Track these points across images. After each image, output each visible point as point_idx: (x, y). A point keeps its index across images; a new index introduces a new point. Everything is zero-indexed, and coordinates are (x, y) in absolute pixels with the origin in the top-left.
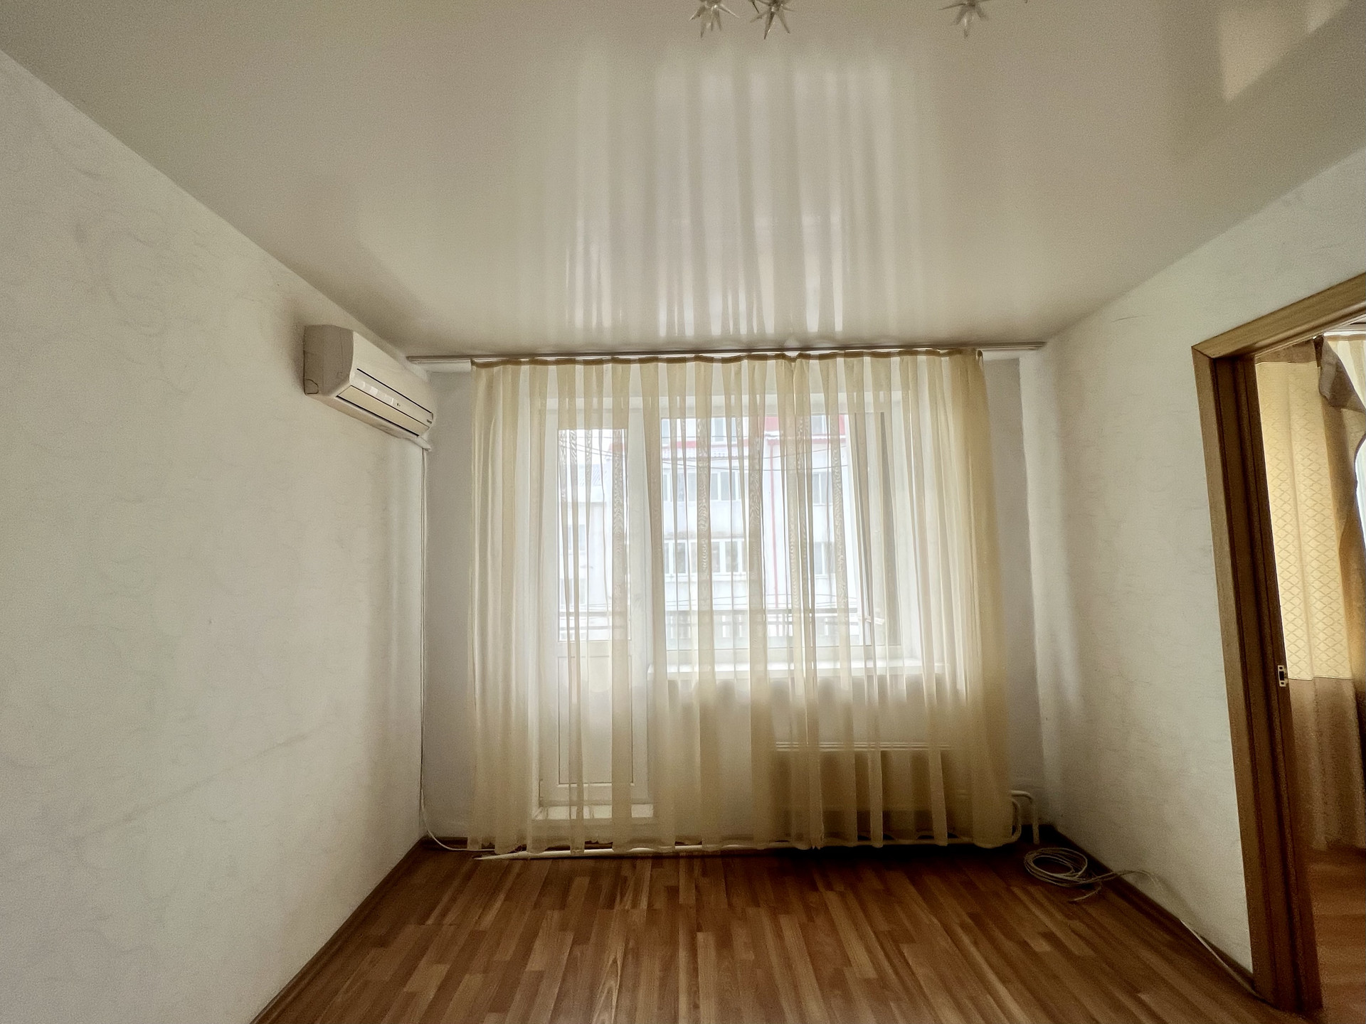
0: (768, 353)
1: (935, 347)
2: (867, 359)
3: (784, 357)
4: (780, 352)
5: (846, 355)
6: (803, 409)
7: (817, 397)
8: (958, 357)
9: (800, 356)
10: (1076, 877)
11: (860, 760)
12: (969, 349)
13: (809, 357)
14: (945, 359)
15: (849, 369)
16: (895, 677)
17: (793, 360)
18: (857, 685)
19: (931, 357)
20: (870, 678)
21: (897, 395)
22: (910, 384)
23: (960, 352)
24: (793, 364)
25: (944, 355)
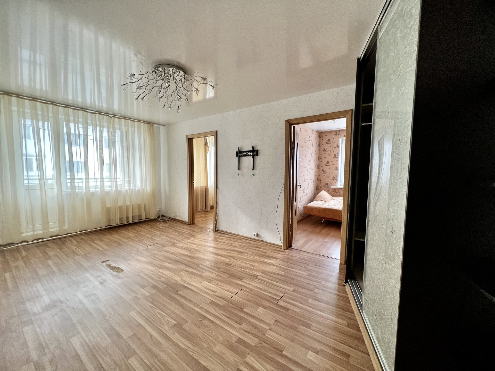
0: (104, 114)
1: (144, 122)
2: (129, 121)
3: (108, 116)
4: (108, 114)
5: (124, 119)
6: (114, 128)
7: (117, 126)
8: (148, 125)
9: (113, 116)
10: (167, 219)
11: (127, 207)
12: (151, 124)
13: (115, 117)
14: (146, 125)
15: (125, 122)
16: (135, 190)
17: (111, 117)
18: (126, 191)
19: (143, 124)
20: (129, 190)
21: (136, 129)
22: (139, 128)
23: (150, 124)
24: (111, 118)
25: (146, 124)
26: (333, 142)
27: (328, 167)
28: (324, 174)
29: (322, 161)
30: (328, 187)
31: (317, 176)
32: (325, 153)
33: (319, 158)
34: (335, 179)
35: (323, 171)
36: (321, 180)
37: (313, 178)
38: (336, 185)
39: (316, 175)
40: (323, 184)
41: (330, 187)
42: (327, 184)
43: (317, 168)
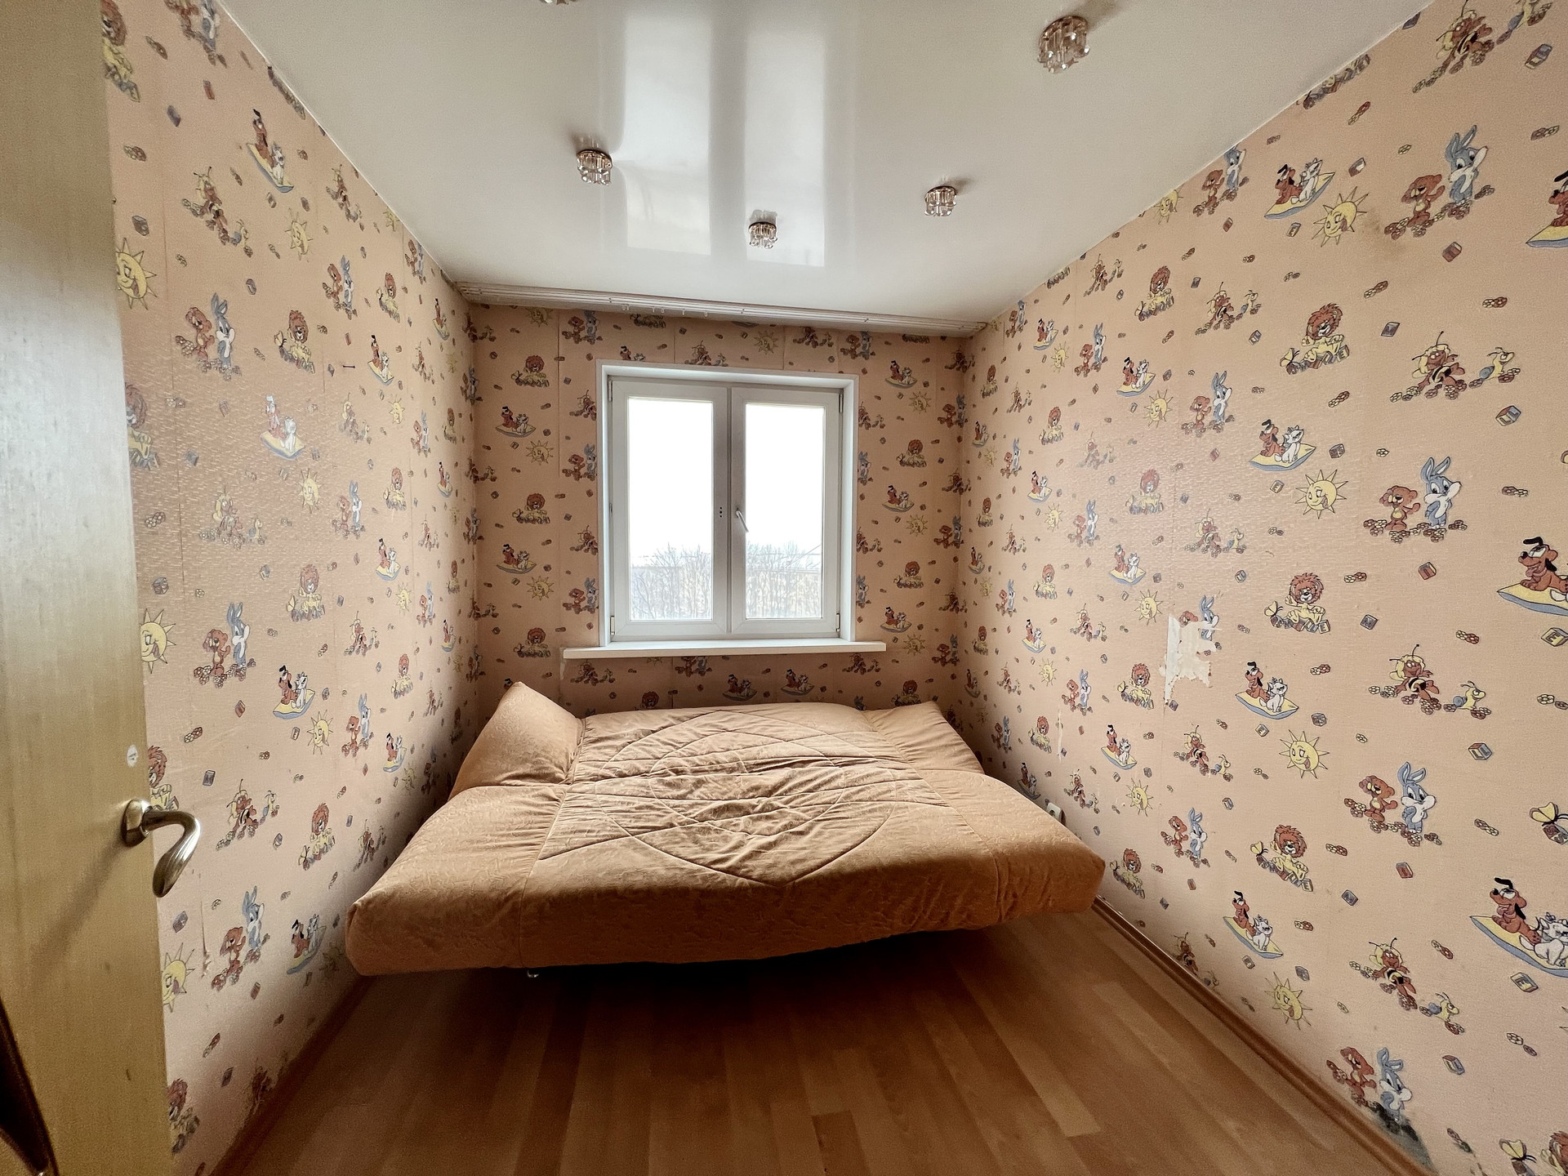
26: (562, 380)
27: (540, 531)
28: (514, 571)
29: (495, 495)
30: (547, 654)
31: (466, 593)
32: (515, 439)
33: (474, 471)
34: (583, 604)
35: (510, 556)
36: (494, 616)
37: (443, 608)
38: (594, 640)
39: (461, 584)
40: (516, 634)
41: (559, 655)
42: (536, 635)
43: (466, 536)
